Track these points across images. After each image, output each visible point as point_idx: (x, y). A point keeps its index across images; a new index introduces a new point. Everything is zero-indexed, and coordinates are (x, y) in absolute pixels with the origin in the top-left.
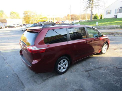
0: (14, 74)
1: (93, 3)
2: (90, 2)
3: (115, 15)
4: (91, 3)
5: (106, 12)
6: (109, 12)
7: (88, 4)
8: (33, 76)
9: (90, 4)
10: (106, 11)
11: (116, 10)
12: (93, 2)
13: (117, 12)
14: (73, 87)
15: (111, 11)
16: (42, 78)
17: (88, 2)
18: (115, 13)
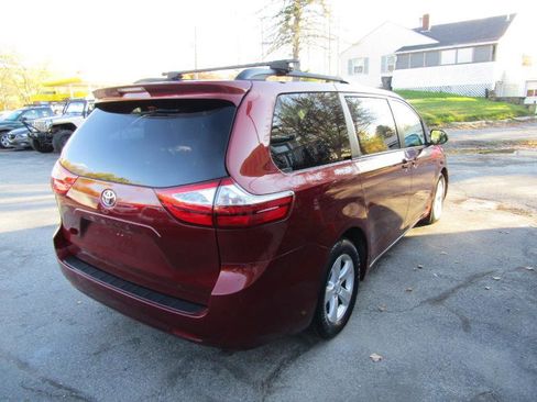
0: (44, 387)
1: (300, 24)
2: (288, 19)
3: (383, 78)
4: (291, 22)
5: (347, 63)
6: (360, 63)
7: (281, 26)
8: (184, 376)
9: (287, 26)
10: (350, 62)
11: (383, 58)
12: (298, 19)
13: (391, 68)
14: (441, 390)
15: (366, 60)
16: (239, 374)
17: (278, 20)
18: (383, 70)
